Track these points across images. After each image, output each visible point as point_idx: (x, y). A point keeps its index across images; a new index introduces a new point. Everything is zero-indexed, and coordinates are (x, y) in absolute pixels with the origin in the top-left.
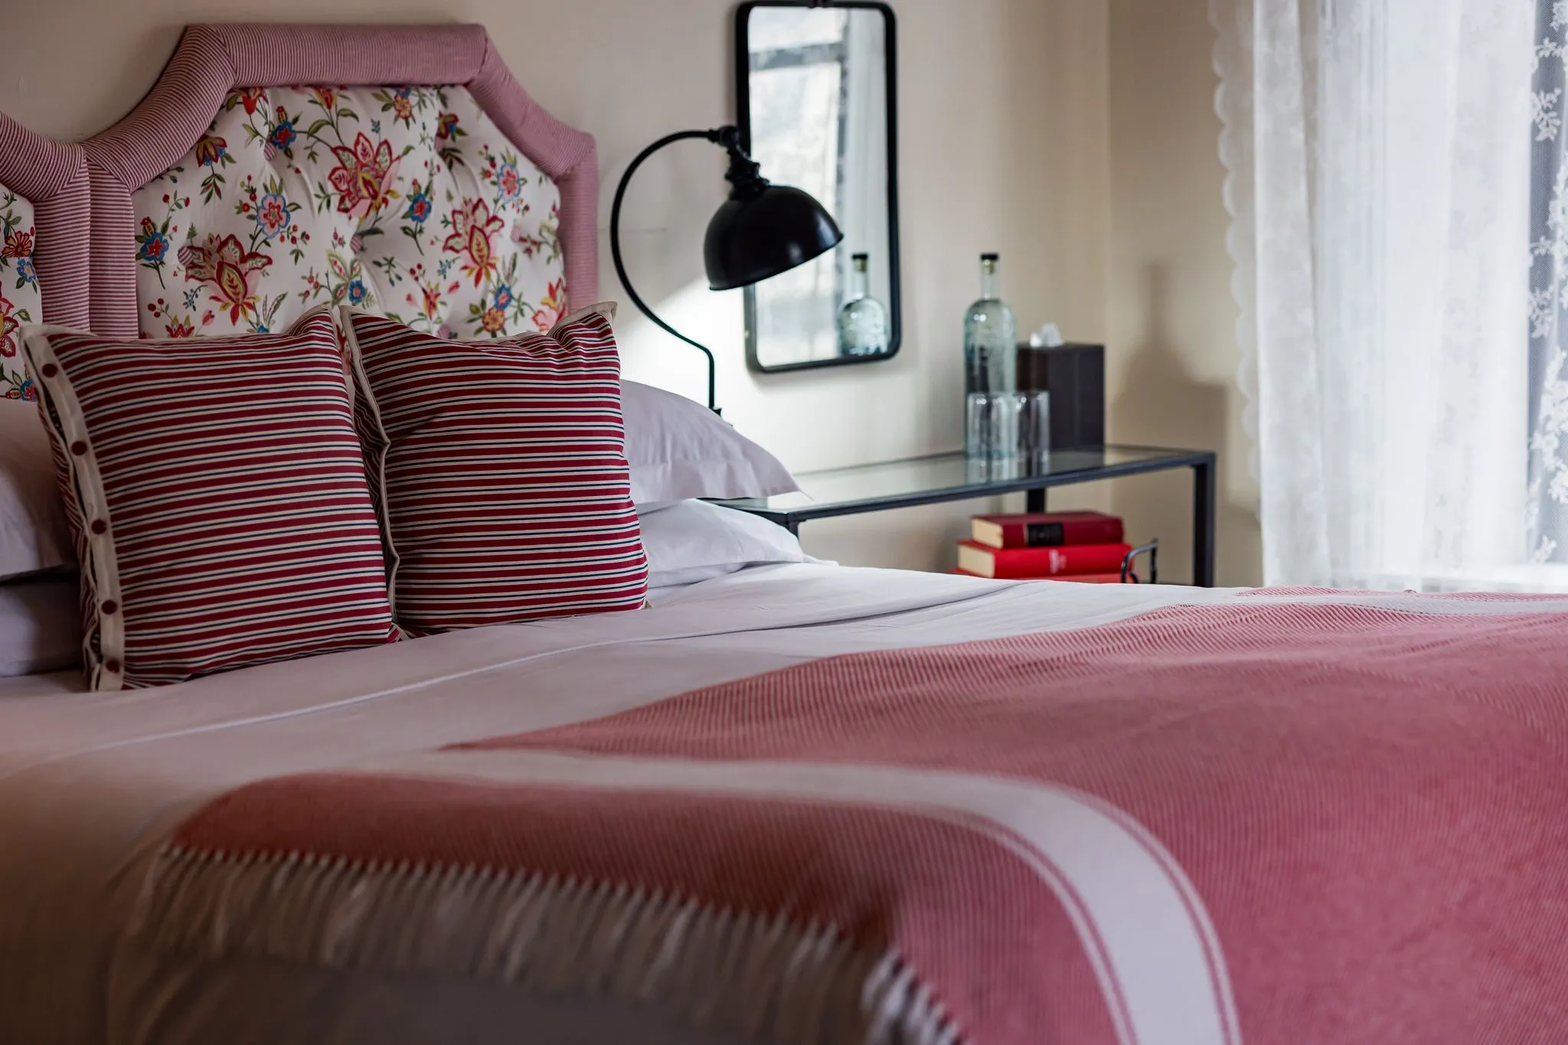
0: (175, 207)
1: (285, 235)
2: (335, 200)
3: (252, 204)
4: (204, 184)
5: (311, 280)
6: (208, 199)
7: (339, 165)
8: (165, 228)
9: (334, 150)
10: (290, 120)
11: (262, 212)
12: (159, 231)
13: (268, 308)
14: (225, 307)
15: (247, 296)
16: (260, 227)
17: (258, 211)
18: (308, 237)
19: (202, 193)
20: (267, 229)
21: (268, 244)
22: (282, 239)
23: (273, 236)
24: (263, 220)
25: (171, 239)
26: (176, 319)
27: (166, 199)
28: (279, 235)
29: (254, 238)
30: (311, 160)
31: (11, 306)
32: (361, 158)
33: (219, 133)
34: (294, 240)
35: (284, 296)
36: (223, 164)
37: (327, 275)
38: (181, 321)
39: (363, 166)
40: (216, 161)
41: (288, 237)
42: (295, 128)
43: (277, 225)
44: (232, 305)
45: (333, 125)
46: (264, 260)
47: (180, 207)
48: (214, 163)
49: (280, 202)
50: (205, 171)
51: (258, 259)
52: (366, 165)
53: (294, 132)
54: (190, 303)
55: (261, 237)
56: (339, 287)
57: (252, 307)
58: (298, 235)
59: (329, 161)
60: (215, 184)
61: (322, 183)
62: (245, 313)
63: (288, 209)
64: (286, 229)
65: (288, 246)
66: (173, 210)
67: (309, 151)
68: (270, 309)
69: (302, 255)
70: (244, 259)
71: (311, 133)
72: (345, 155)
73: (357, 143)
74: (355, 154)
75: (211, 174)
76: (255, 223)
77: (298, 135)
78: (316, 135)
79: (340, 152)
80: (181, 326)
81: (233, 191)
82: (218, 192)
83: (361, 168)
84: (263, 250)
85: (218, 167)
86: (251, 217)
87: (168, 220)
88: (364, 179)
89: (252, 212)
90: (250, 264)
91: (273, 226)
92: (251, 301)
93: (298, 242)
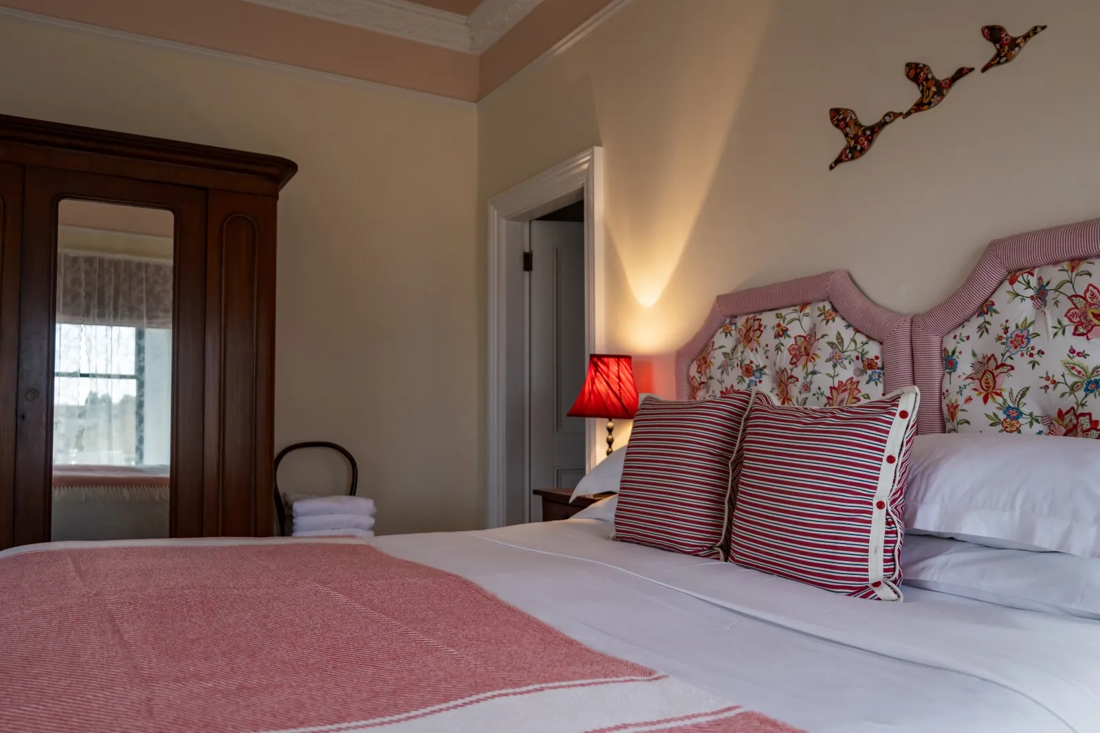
0: (960, 341)
1: (1025, 352)
2: (1070, 329)
3: (1005, 336)
4: (979, 327)
5: (1048, 379)
6: (981, 335)
7: (1073, 306)
8: (954, 352)
9: (1070, 298)
10: (1045, 284)
11: (1010, 340)
12: (950, 354)
13: (1015, 396)
14: (980, 393)
15: (996, 388)
16: (1007, 349)
17: (1007, 340)
18: (1043, 353)
19: (978, 332)
20: (1013, 350)
21: (1012, 359)
22: (1022, 355)
23: (1016, 353)
24: (1009, 344)
25: (958, 358)
26: (950, 401)
27: (955, 337)
28: (1020, 353)
29: (1003, 355)
30: (1055, 306)
31: (860, 392)
32: (1089, 300)
33: (993, 299)
34: (1031, 355)
35: (1028, 389)
36: (991, 315)
37: (1063, 376)
38: (953, 401)
39: (1091, 305)
40: (987, 314)
41: (1027, 353)
42: (1047, 288)
43: (1019, 347)
44: (984, 393)
45: (1071, 282)
46: (1009, 368)
47: (963, 341)
48: (986, 316)
49: (1025, 333)
50: (981, 320)
51: (1005, 367)
52: (1094, 304)
53: (1047, 290)
54: (960, 393)
55: (1008, 354)
56: (1076, 383)
57: (1000, 395)
58: (1035, 352)
59: (1066, 305)
60: (985, 326)
61: (1061, 319)
62: (994, 399)
63: (1029, 337)
64: (1026, 349)
65: (1027, 358)
66: (958, 343)
67: (1055, 300)
68: (1017, 396)
69: (1038, 364)
70: (997, 367)
71: (1056, 290)
72: (1076, 300)
73: (1087, 291)
74: (1084, 298)
75: (983, 321)
76: (1004, 346)
77: (1049, 292)
78: (1059, 290)
79: (1074, 298)
80: (952, 404)
81: (996, 329)
82: (987, 331)
83: (1090, 307)
84: (1009, 362)
85: (988, 317)
86: (1003, 344)
87: (956, 348)
88: (1093, 314)
89: (1004, 340)
90: (1001, 369)
91: (1016, 347)
92: (999, 391)
93: (1034, 356)
